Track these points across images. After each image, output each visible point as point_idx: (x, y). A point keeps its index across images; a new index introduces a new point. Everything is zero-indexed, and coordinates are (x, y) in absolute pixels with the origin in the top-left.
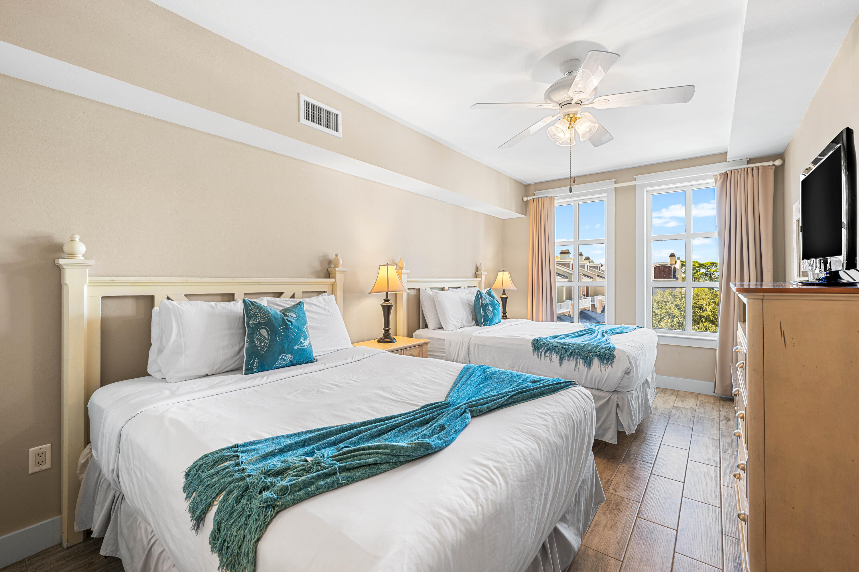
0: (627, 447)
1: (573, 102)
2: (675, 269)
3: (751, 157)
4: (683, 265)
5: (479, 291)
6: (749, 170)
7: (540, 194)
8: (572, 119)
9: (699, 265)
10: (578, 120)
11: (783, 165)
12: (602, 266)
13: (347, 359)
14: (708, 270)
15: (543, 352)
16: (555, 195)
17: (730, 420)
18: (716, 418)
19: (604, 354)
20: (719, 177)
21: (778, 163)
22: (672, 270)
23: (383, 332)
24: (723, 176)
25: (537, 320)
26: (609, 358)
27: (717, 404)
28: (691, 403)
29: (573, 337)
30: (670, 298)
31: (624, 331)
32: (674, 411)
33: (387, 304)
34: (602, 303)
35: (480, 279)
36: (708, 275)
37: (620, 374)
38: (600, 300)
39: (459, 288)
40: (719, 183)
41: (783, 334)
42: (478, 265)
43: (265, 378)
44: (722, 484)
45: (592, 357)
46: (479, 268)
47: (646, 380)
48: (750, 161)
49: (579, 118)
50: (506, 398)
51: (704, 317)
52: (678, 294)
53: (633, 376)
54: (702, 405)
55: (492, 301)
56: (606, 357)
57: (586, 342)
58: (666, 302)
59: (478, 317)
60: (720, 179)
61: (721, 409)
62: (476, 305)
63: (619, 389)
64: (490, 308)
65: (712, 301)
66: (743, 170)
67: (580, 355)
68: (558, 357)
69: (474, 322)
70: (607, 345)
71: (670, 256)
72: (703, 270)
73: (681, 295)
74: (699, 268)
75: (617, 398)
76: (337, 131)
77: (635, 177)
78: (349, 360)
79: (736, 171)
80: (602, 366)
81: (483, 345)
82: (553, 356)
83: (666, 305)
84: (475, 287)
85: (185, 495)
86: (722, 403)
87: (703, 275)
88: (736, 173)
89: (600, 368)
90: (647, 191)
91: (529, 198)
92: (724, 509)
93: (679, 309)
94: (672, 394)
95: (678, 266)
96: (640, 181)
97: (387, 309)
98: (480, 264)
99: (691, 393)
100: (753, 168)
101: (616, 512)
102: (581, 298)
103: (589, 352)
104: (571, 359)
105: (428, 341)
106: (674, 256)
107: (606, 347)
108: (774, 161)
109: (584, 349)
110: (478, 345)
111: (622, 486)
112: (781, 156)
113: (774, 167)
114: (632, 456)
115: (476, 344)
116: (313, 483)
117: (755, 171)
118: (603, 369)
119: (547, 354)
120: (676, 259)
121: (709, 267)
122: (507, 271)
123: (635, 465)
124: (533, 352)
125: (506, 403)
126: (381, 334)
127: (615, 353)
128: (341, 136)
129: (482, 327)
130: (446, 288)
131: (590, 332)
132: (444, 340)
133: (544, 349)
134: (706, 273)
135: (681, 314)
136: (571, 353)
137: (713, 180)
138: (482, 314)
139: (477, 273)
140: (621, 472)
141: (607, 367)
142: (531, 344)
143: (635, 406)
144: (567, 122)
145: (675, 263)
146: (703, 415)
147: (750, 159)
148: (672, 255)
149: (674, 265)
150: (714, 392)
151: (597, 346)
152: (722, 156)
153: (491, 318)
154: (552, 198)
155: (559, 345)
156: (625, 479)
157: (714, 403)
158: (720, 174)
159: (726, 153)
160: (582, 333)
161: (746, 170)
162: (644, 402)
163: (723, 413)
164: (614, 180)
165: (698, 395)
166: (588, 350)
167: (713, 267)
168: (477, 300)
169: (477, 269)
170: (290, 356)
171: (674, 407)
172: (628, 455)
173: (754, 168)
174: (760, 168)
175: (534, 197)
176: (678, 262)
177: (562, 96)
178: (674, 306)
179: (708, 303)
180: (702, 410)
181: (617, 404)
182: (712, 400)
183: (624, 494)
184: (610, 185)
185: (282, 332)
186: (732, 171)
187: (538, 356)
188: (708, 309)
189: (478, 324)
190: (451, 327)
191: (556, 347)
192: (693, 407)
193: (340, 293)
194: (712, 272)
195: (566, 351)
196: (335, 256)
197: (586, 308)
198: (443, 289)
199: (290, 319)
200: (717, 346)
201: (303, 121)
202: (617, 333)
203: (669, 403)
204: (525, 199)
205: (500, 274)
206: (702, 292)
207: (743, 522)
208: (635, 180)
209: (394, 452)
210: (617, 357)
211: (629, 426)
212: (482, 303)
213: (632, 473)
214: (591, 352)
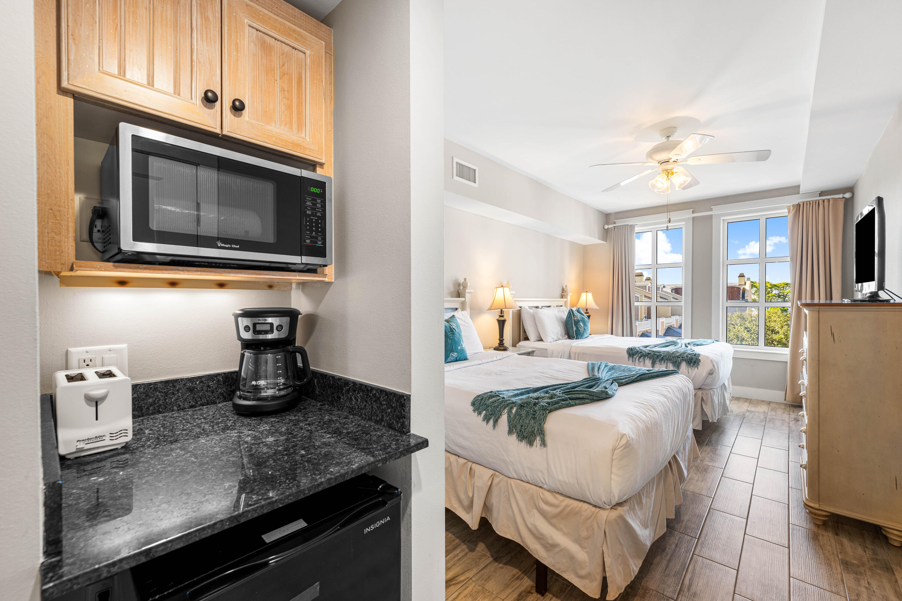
0: (708, 436)
1: (671, 161)
2: (744, 291)
3: (823, 190)
4: (753, 286)
5: (571, 310)
6: (821, 202)
7: (620, 223)
8: (669, 173)
9: (771, 286)
10: (675, 175)
11: (852, 197)
12: (664, 287)
13: (493, 358)
14: (781, 291)
15: (637, 358)
16: (635, 224)
17: (799, 421)
18: (787, 419)
19: (691, 359)
20: (792, 208)
21: (848, 195)
22: (741, 291)
23: (498, 341)
24: (796, 207)
25: (617, 335)
26: (695, 362)
27: (788, 409)
28: (763, 408)
29: (660, 347)
30: (738, 321)
31: (704, 343)
32: (747, 414)
33: (502, 319)
34: (665, 325)
35: (566, 299)
36: (781, 297)
37: (704, 374)
38: (663, 323)
39: (549, 307)
40: (792, 214)
41: (833, 334)
42: (564, 287)
43: (452, 367)
44: (790, 460)
45: (681, 361)
46: (565, 289)
47: (724, 384)
48: (822, 194)
49: (676, 173)
50: (636, 377)
51: (775, 340)
52: (748, 317)
53: (715, 376)
54: (773, 409)
55: (583, 318)
56: (693, 361)
57: (675, 350)
58: (734, 325)
59: (571, 331)
60: (793, 210)
61: (791, 413)
62: (568, 322)
63: (704, 387)
64: (581, 324)
65: (784, 324)
66: (814, 202)
67: (670, 360)
68: (651, 362)
69: (567, 336)
70: (693, 352)
71: (739, 276)
72: (775, 292)
73: (751, 317)
74: (771, 289)
75: (702, 394)
76: (475, 182)
77: (712, 207)
78: (495, 359)
79: (808, 203)
80: (689, 369)
81: (583, 354)
82: (646, 361)
83: (734, 328)
84: (561, 306)
85: (476, 414)
86: (792, 409)
87: (775, 296)
88: (808, 204)
89: (687, 369)
90: (724, 220)
91: (610, 226)
92: (791, 474)
93: (748, 331)
94: (746, 402)
95: (747, 287)
96: (716, 211)
97: (502, 323)
98: (566, 286)
99: (763, 401)
100: (824, 200)
101: (704, 473)
102: (642, 320)
103: (678, 357)
104: (662, 363)
105: (534, 350)
106: (744, 276)
107: (692, 354)
108: (844, 194)
109: (674, 355)
110: (578, 353)
111: (707, 459)
112: (851, 189)
113: (844, 200)
114: (713, 442)
115: (576, 353)
116: (559, 403)
117: (826, 203)
118: (690, 371)
119: (640, 360)
120: (746, 280)
121: (782, 288)
122: (590, 292)
123: (716, 447)
124: (629, 358)
125: (635, 380)
126: (496, 343)
127: (700, 358)
128: (477, 187)
129: (575, 340)
130: (540, 307)
131: (674, 343)
132: (546, 349)
133: (638, 356)
134: (779, 295)
135: (751, 336)
136: (662, 358)
137: (786, 210)
138: (574, 329)
139: (563, 294)
140: (706, 451)
141: (693, 369)
142: (626, 352)
143: (717, 402)
144: (665, 175)
145: (744, 284)
146: (774, 417)
147: (821, 192)
148: (742, 276)
149: (744, 286)
150: (785, 400)
151: (684, 353)
152: (795, 189)
153: (582, 332)
154: (632, 227)
155: (651, 352)
156: (709, 455)
157: (785, 409)
158: (793, 206)
159: (799, 186)
160: (668, 344)
161: (817, 202)
162: (722, 401)
163: (793, 416)
164: (692, 210)
165: (769, 403)
166: (677, 356)
167: (787, 288)
168: (569, 317)
169: (563, 290)
170: (456, 354)
171: (748, 411)
172: (710, 441)
173: (826, 201)
174: (830, 200)
175: (615, 225)
176: (748, 284)
177: (663, 156)
178: (743, 329)
179: (780, 326)
180: (774, 413)
181: (702, 398)
182: (783, 407)
183: (709, 464)
184: (688, 214)
185: (451, 336)
186: (805, 203)
187: (633, 361)
188: (781, 332)
189: (570, 337)
190: (550, 339)
191: (649, 354)
192: (765, 411)
193: (468, 309)
194: (785, 294)
195: (658, 357)
196: (464, 280)
197: (648, 331)
198: (537, 307)
199: (454, 327)
200: (788, 359)
201: (456, 178)
202: (698, 345)
203: (743, 408)
204: (606, 227)
205: (584, 295)
206: (774, 315)
207: (804, 469)
208: (711, 210)
209: (591, 394)
210: (702, 361)
211: (712, 416)
212: (574, 320)
213: (714, 451)
214: (679, 358)
